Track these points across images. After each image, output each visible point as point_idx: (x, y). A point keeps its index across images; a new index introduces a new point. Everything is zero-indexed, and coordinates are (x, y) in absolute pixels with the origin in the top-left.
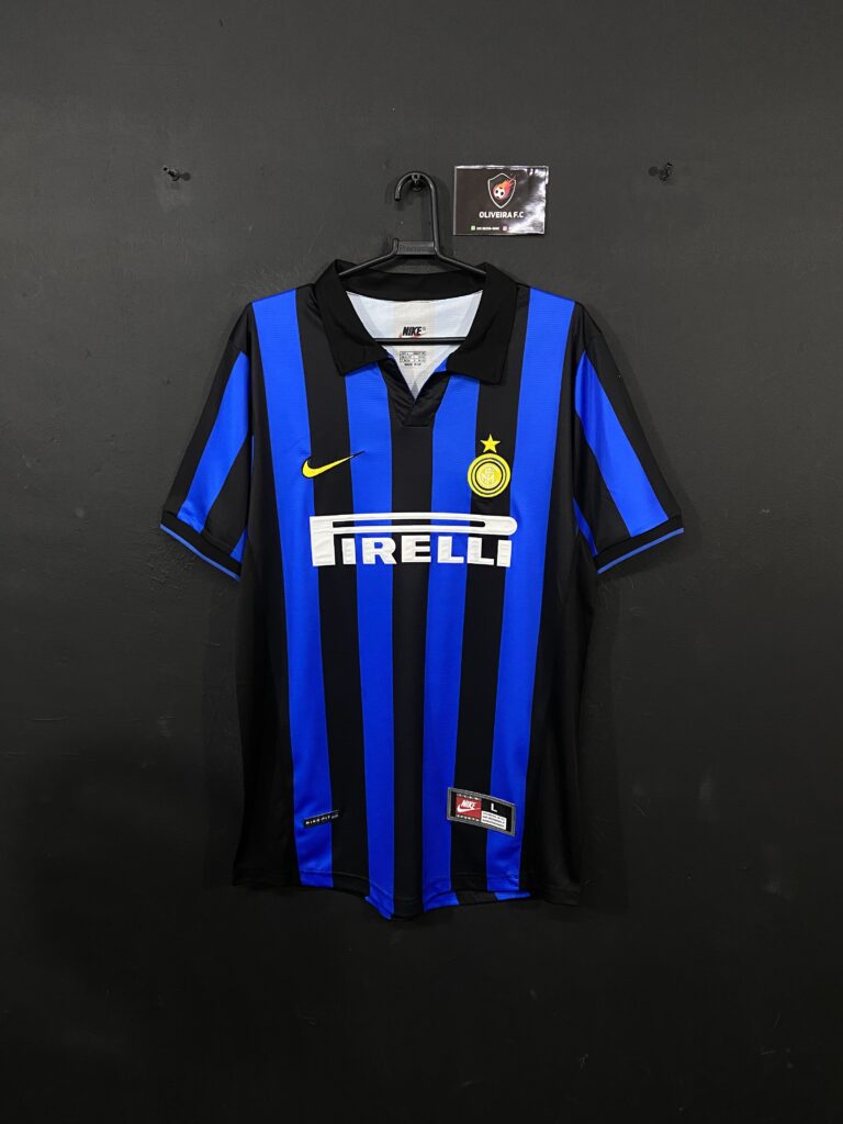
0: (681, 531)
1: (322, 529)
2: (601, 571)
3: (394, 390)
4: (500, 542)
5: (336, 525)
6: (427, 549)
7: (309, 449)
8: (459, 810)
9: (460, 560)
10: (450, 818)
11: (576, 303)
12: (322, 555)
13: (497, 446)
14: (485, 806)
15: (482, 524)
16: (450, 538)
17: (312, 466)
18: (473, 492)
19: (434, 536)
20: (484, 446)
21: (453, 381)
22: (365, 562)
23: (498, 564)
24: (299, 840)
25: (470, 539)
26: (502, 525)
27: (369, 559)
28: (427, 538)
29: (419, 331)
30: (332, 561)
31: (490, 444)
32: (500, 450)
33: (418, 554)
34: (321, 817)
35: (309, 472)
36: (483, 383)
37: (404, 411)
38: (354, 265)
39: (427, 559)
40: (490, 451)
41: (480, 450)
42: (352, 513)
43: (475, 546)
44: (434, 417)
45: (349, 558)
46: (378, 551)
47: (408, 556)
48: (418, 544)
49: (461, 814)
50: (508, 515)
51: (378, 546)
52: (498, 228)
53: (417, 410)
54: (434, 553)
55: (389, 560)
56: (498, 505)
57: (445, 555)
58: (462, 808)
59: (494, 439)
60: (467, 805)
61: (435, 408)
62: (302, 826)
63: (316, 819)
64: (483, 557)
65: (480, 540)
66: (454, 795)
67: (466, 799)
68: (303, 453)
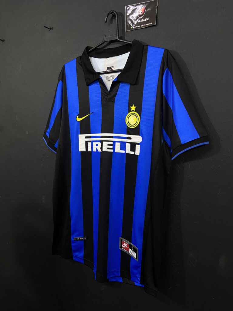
0: (208, 143)
1: (82, 138)
2: (173, 158)
3: (103, 90)
4: (136, 145)
5: (86, 137)
6: (111, 147)
7: (78, 112)
8: (123, 246)
9: (123, 152)
10: (120, 249)
11: (165, 49)
12: (82, 148)
13: (135, 109)
14: (130, 247)
15: (130, 138)
16: (120, 143)
17: (79, 117)
18: (127, 126)
19: (114, 142)
20: (131, 109)
21: (121, 85)
22: (94, 151)
23: (136, 154)
24: (73, 245)
25: (127, 144)
26: (137, 139)
27: (95, 150)
28: (112, 143)
29: (112, 68)
30: (84, 150)
31: (133, 108)
32: (137, 110)
33: (108, 148)
34: (79, 238)
35: (79, 119)
36: (131, 84)
37: (106, 97)
38: (93, 47)
39: (112, 151)
40: (133, 111)
41: (130, 110)
42: (90, 133)
43: (128, 146)
44: (115, 98)
45: (90, 150)
46: (97, 147)
47: (105, 149)
48: (108, 145)
49: (123, 248)
50: (139, 135)
51: (97, 145)
52: (140, 26)
53: (109, 97)
54: (114, 148)
55: (100, 150)
56: (135, 131)
57: (118, 149)
58: (124, 246)
59: (134, 106)
60: (125, 245)
61: (115, 96)
62: (73, 240)
63: (78, 238)
64: (131, 151)
65: (130, 144)
66: (121, 240)
67: (125, 243)
68: (77, 113)
